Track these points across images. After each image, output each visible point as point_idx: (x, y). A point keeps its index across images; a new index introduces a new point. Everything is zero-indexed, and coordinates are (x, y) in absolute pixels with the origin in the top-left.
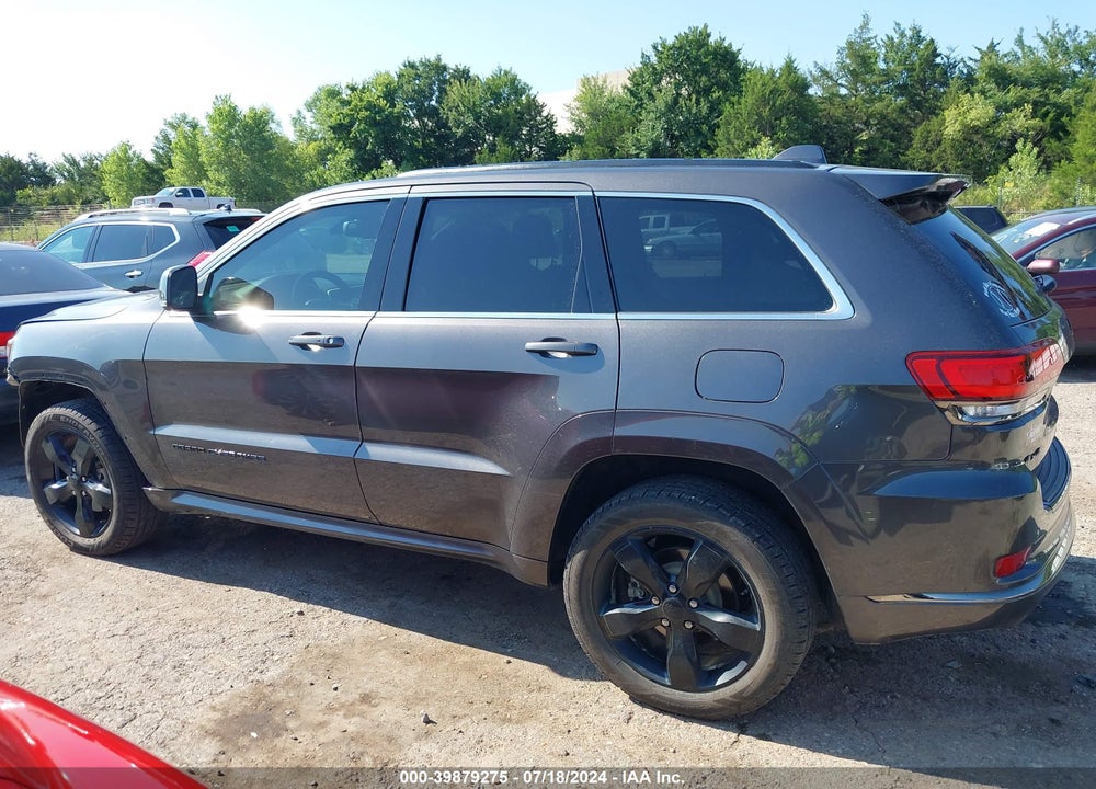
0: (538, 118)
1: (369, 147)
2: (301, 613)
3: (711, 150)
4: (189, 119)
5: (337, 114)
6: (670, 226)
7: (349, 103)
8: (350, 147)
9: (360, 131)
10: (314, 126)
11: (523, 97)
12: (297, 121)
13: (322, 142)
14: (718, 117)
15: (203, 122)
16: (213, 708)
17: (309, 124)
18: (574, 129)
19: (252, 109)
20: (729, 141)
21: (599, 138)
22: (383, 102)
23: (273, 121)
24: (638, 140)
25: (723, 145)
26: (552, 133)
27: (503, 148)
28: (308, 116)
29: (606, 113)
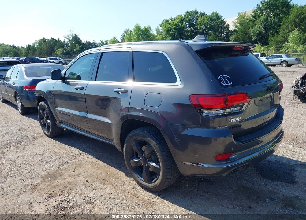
0: (224, 26)
1: (175, 36)
2: (80, 154)
3: (278, 33)
4: (130, 30)
5: (167, 27)
6: (261, 56)
7: (170, 24)
8: (170, 36)
9: (173, 32)
10: (162, 31)
11: (220, 20)
12: (157, 30)
13: (163, 35)
14: (281, 23)
15: (133, 31)
16: (47, 172)
17: (160, 30)
18: (235, 28)
19: (145, 27)
20: (284, 30)
21: (242, 31)
22: (179, 23)
23: (151, 30)
24: (254, 31)
25: (282, 31)
26: (228, 30)
27: (213, 35)
28: (160, 28)
29: (244, 23)
